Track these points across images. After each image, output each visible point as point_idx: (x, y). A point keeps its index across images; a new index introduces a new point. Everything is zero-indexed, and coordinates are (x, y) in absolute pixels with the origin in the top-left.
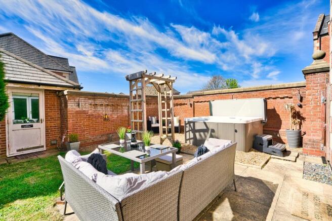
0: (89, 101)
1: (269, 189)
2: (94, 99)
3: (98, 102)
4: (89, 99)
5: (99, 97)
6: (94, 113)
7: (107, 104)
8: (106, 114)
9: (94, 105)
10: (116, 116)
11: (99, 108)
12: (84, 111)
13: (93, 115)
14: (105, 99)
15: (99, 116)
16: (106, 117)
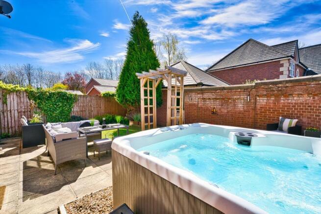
0: (199, 95)
1: (30, 191)
2: (202, 93)
3: (206, 96)
4: (199, 94)
5: (206, 91)
6: (203, 106)
7: (215, 97)
8: (214, 108)
9: (202, 99)
10: (226, 111)
11: (208, 102)
12: (194, 104)
13: (202, 108)
14: (212, 93)
15: (207, 109)
16: (214, 111)
